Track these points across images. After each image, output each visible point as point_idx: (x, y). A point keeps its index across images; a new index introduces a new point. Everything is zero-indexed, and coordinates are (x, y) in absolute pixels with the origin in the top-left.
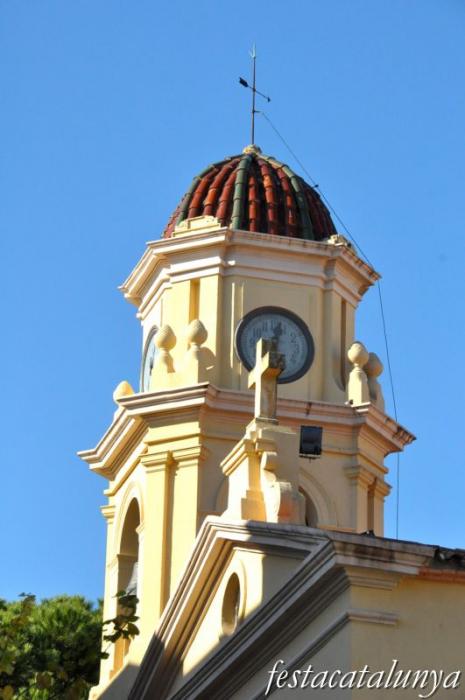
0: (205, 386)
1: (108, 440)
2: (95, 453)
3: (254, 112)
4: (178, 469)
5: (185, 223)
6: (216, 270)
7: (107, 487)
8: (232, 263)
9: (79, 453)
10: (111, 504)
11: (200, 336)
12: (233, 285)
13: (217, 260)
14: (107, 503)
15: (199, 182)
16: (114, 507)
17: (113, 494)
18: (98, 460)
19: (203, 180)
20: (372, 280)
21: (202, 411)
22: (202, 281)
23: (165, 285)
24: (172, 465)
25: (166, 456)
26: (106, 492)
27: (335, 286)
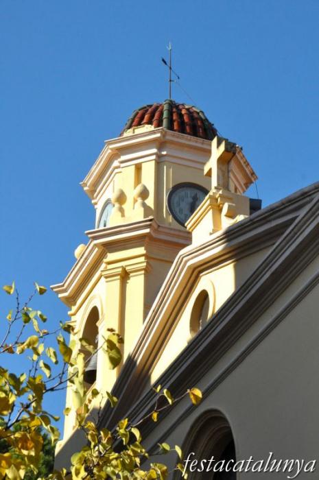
0: (151, 220)
1: (74, 272)
2: (63, 286)
3: (170, 81)
4: (129, 279)
5: (131, 130)
6: (154, 157)
7: (71, 310)
8: (164, 153)
9: (51, 286)
10: (72, 320)
11: (144, 194)
12: (165, 167)
13: (155, 150)
14: (70, 319)
15: (137, 113)
16: (75, 321)
17: (74, 314)
18: (65, 291)
19: (140, 112)
20: (253, 179)
21: (147, 239)
22: (143, 164)
23: (116, 170)
24: (125, 276)
25: (120, 269)
26: (69, 313)
27: (231, 175)
